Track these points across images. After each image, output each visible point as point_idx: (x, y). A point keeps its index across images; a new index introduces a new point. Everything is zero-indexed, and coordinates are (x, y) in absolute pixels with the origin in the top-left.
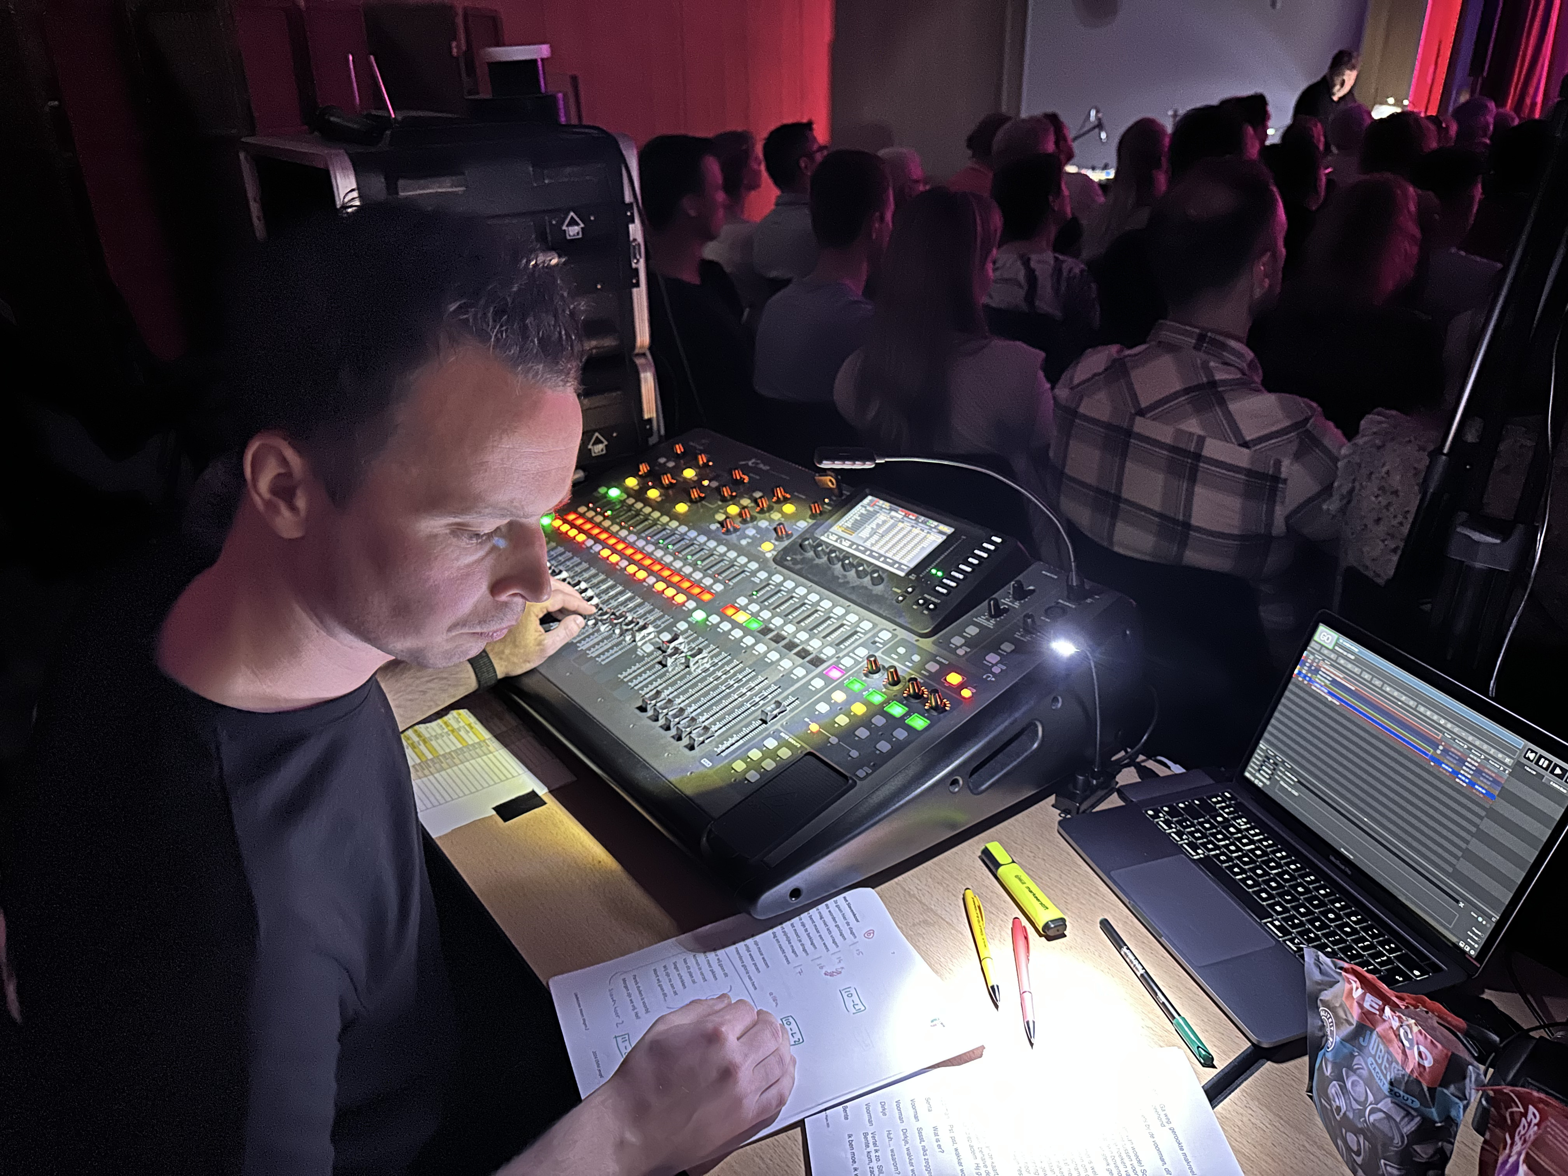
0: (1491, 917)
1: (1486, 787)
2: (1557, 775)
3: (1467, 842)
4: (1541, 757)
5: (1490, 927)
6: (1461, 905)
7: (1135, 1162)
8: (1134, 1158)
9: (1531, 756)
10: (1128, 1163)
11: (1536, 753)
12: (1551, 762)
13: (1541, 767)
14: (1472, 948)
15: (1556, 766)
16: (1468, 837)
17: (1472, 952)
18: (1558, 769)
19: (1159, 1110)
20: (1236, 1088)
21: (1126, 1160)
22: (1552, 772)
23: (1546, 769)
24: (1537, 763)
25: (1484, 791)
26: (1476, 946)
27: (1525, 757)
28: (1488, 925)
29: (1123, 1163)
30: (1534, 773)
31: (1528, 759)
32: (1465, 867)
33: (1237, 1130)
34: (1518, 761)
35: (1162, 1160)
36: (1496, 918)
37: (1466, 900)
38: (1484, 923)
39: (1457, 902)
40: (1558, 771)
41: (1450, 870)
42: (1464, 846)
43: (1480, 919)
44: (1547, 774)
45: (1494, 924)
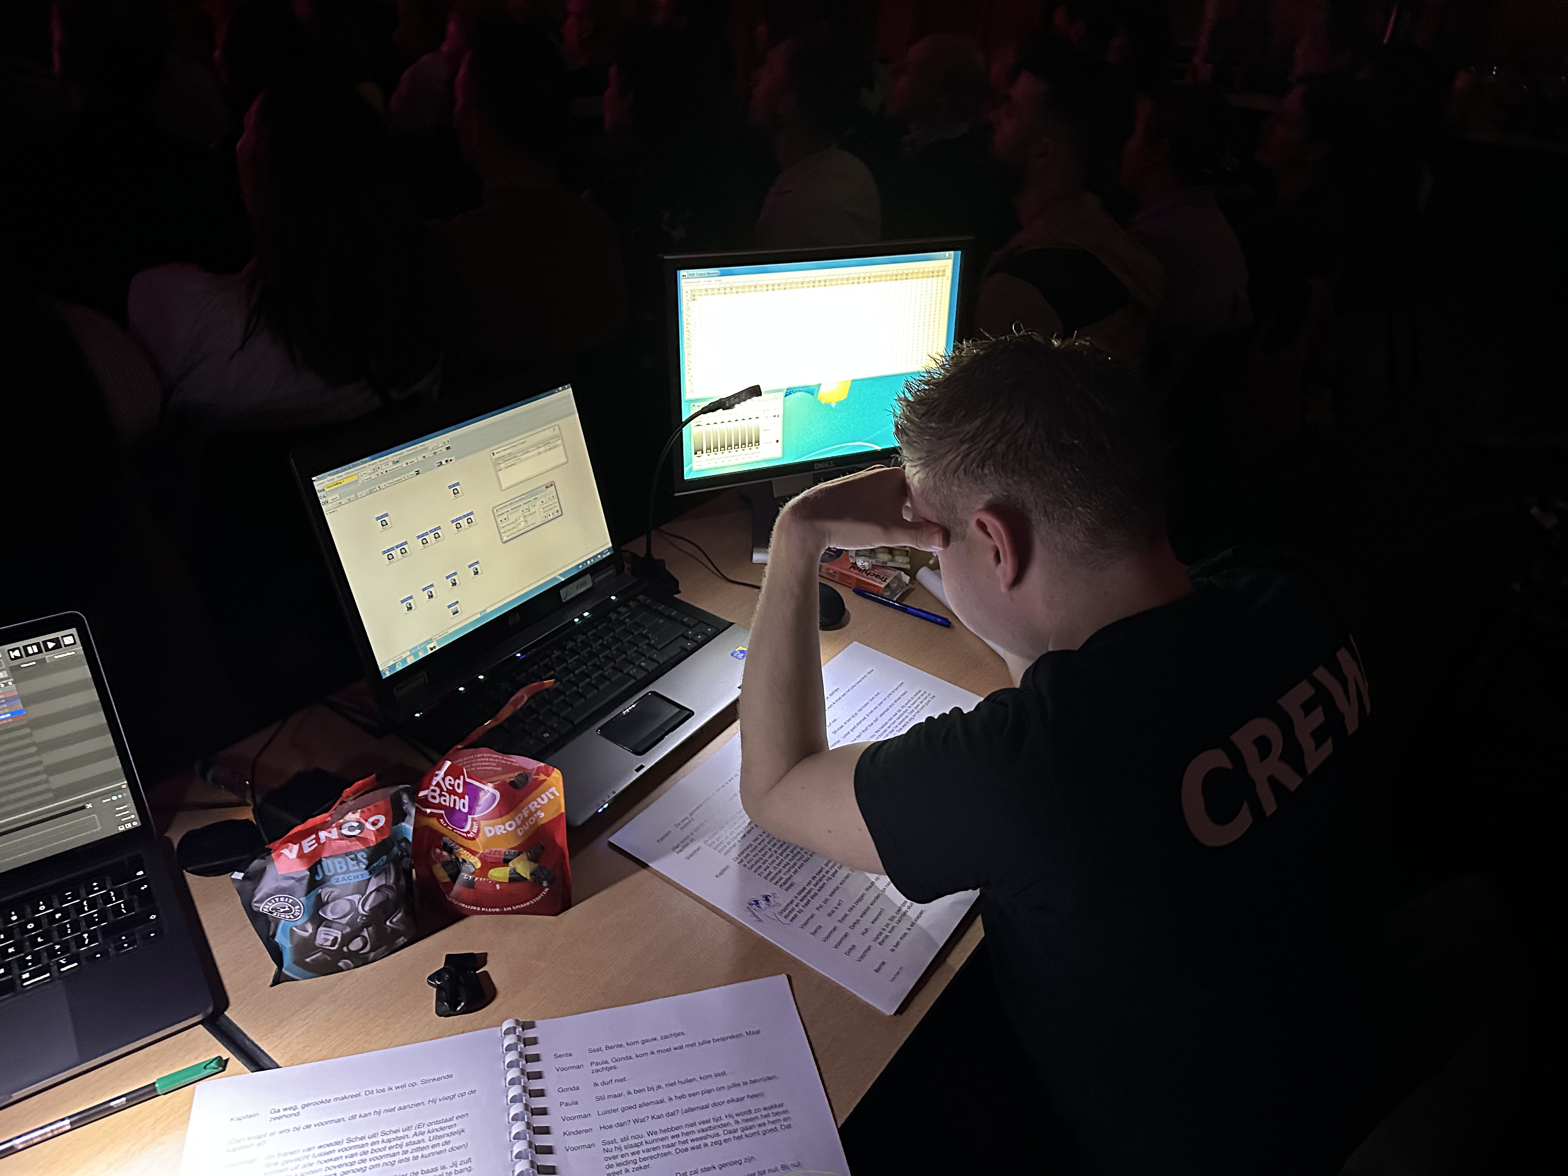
0: (120, 788)
1: (7, 711)
2: (53, 648)
3: (40, 763)
4: (25, 647)
5: (128, 794)
6: (89, 806)
7: (337, 1148)
8: (331, 1148)
9: (17, 653)
10: (337, 1155)
11: (18, 648)
12: (38, 645)
13: (34, 654)
14: (131, 821)
15: (45, 643)
16: (36, 759)
17: (135, 824)
18: (48, 643)
19: (277, 1115)
20: (256, 1046)
21: (333, 1156)
22: (47, 649)
23: (40, 651)
24: (28, 655)
25: (9, 715)
26: (133, 816)
27: (12, 659)
28: (125, 795)
29: (336, 1159)
30: (34, 663)
31: (16, 658)
32: (59, 780)
33: (309, 1048)
34: (11, 667)
35: (339, 1121)
36: (124, 784)
37: (87, 800)
38: (120, 796)
39: (84, 808)
40: (51, 645)
41: (51, 795)
42: (39, 768)
43: (114, 798)
44: (47, 656)
45: (128, 789)
